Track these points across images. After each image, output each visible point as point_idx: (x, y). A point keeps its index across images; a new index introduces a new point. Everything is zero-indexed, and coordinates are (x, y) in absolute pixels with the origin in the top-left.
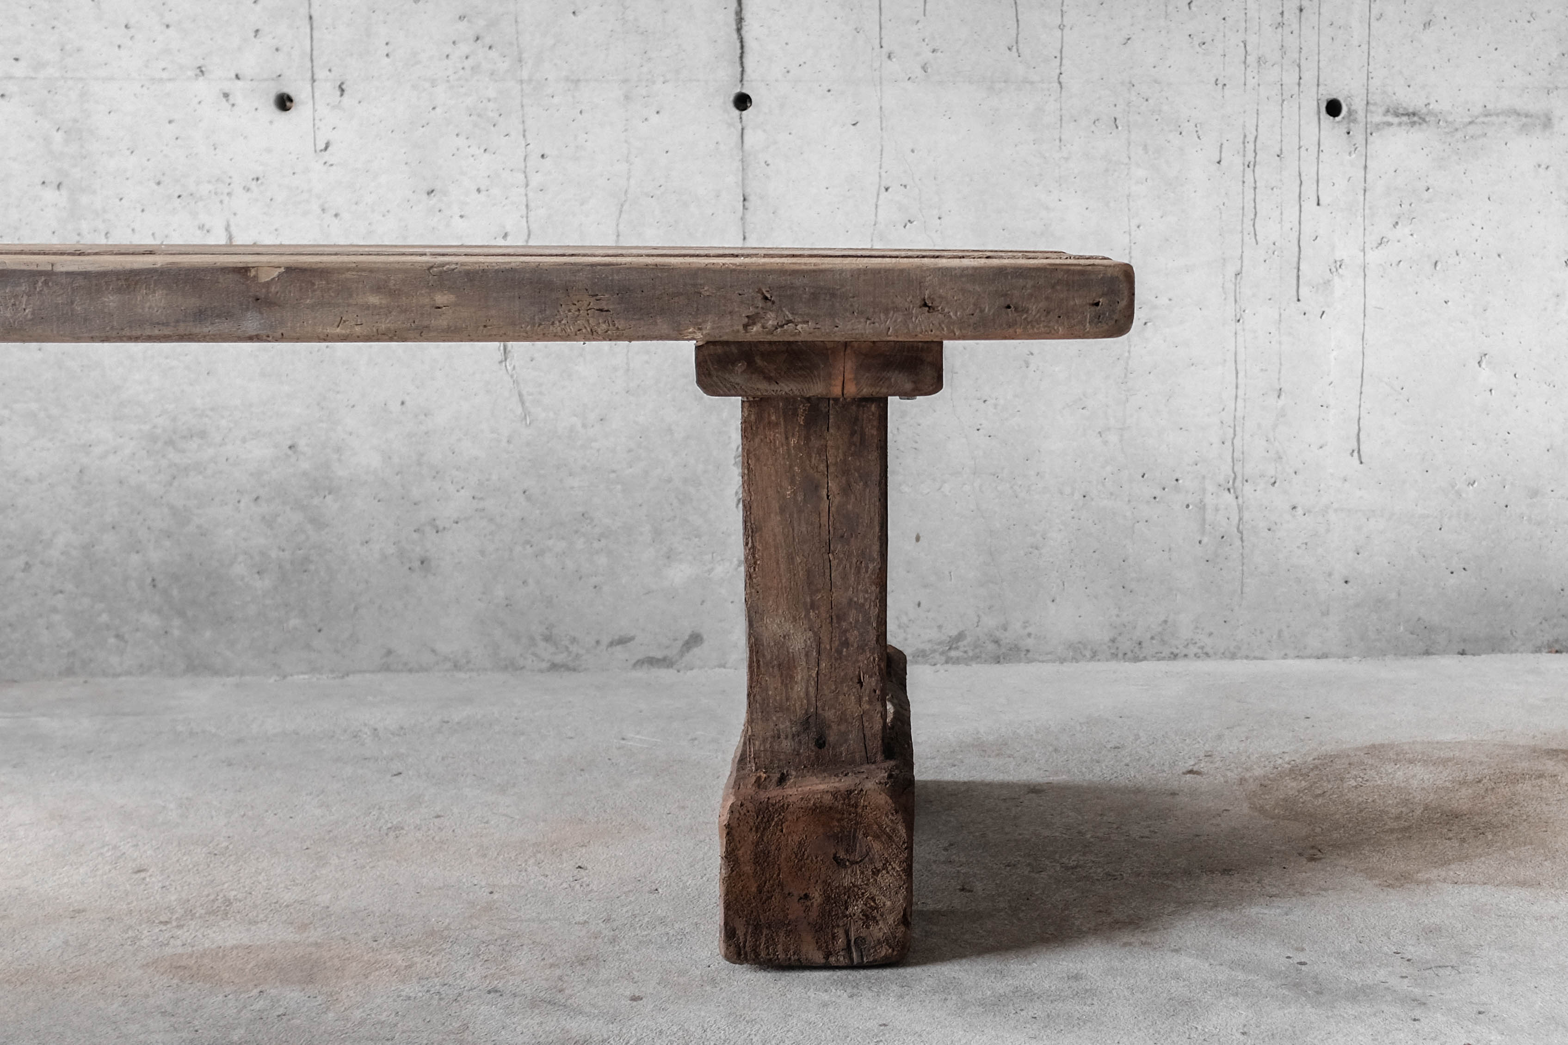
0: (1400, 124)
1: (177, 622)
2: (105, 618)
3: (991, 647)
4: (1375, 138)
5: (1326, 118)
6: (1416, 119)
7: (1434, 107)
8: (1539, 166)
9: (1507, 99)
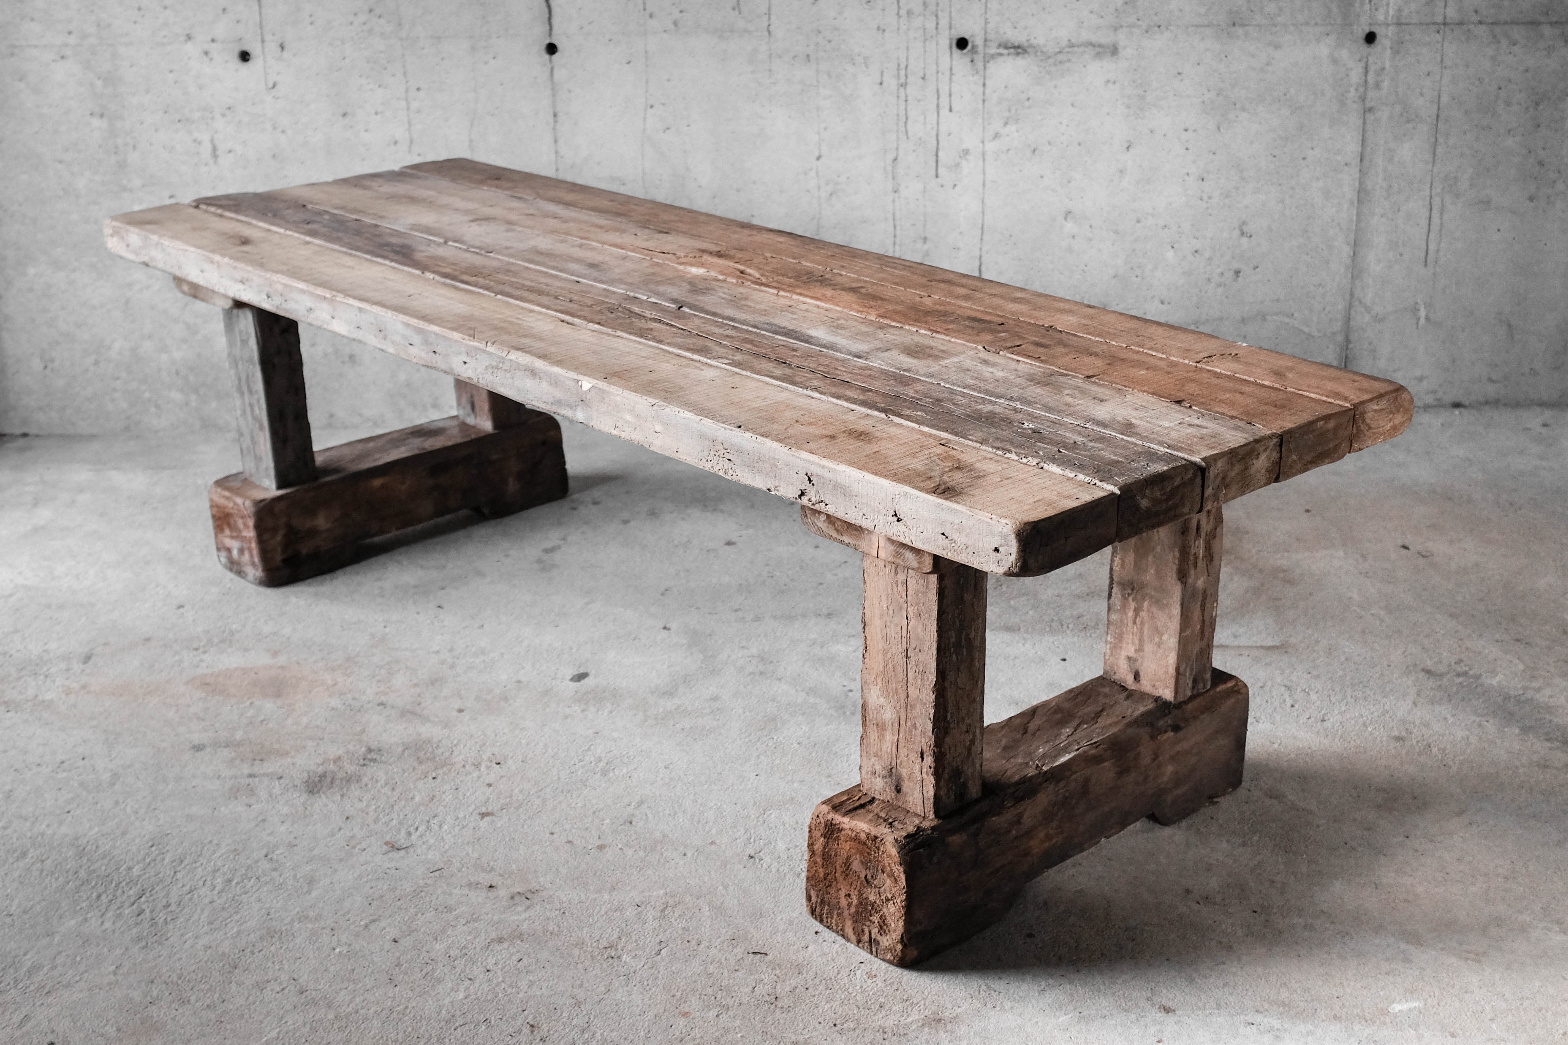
0: (1009, 54)
1: (193, 397)
2: (147, 395)
4: (991, 65)
5: (957, 52)
6: (1020, 50)
7: (1033, 42)
8: (1108, 81)
9: (1086, 35)
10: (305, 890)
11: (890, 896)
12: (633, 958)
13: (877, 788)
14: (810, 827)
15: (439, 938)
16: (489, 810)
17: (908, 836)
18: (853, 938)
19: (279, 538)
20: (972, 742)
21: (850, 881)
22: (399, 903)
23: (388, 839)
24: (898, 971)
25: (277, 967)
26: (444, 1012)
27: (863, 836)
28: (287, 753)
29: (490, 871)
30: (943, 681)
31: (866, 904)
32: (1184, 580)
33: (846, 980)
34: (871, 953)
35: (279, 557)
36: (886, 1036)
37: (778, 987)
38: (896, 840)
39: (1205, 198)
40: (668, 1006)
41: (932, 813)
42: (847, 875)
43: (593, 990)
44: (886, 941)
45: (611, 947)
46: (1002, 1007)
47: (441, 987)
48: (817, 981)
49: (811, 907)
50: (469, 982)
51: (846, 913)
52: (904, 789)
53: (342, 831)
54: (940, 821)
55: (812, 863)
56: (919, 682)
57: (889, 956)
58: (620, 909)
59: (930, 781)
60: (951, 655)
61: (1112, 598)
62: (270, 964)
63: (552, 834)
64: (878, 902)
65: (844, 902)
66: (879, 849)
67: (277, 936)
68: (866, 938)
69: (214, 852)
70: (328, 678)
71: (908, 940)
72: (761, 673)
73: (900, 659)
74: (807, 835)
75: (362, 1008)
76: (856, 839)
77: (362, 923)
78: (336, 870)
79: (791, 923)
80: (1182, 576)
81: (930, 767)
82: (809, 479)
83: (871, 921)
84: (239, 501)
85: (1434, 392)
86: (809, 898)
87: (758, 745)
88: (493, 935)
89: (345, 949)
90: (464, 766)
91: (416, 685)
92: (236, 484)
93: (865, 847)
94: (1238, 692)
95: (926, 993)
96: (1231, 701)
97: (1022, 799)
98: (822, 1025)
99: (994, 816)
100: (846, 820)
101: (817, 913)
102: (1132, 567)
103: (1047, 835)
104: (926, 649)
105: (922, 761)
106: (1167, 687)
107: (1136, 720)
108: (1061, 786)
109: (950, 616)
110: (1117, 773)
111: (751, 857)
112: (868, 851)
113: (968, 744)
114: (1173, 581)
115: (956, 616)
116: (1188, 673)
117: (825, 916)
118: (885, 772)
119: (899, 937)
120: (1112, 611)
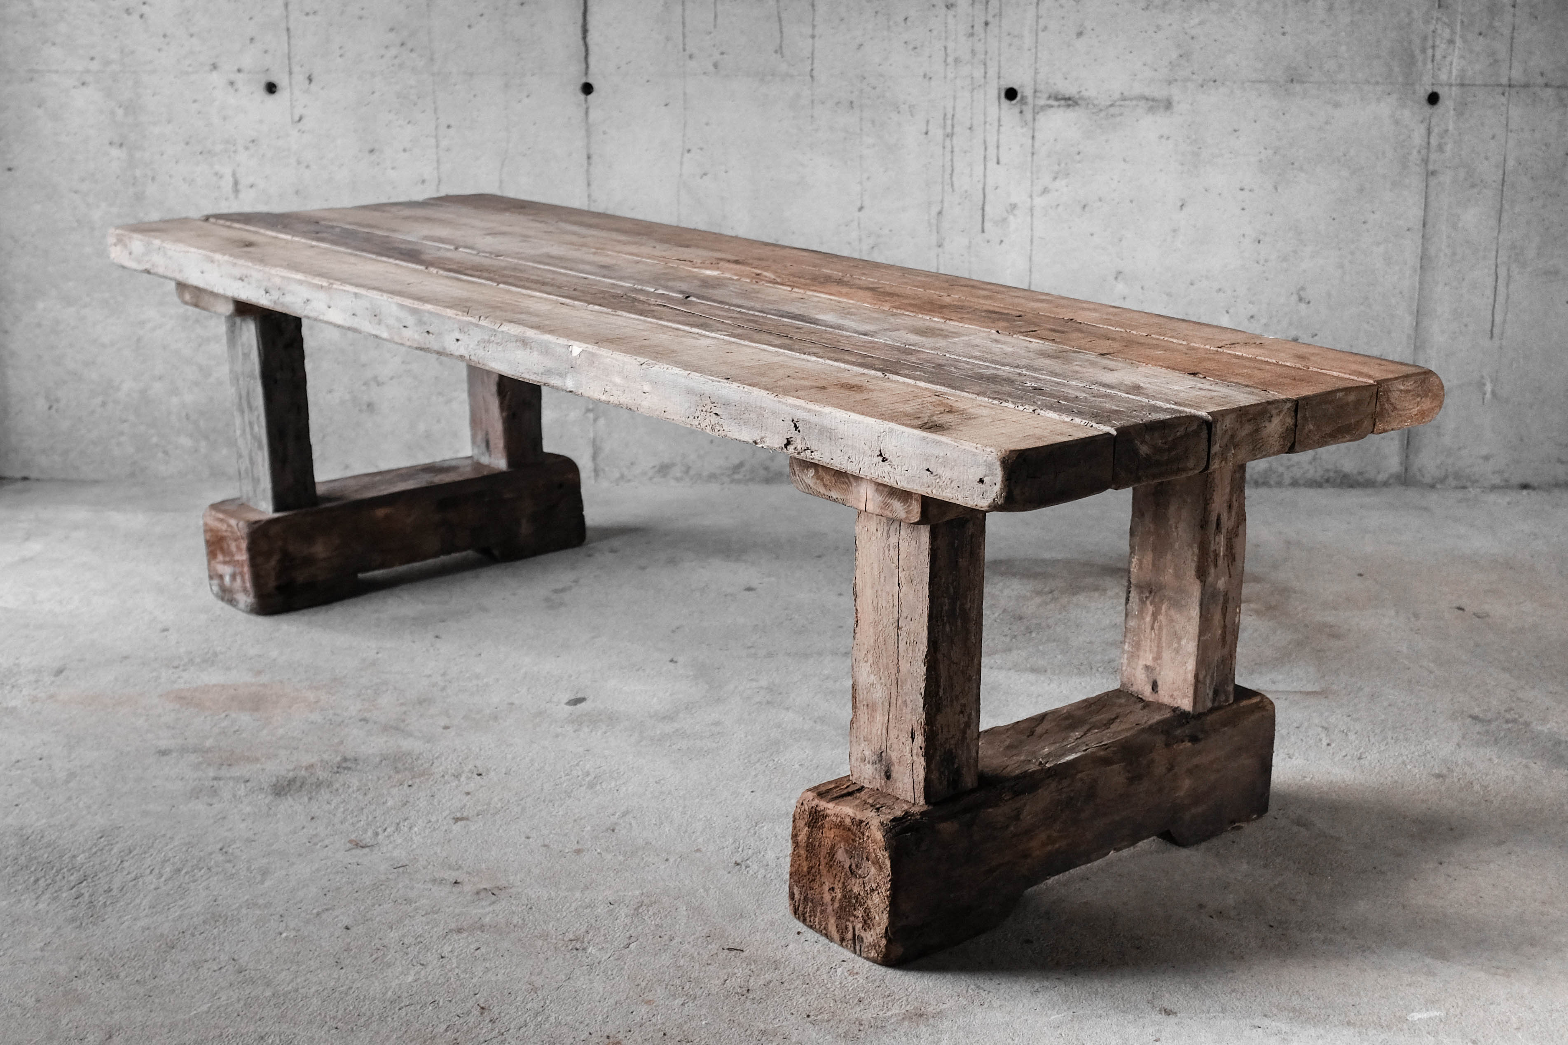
0: (1059, 106)
1: (203, 443)
2: (155, 439)
3: (762, 472)
4: (1041, 117)
5: (1005, 103)
6: (1070, 102)
7: (1085, 94)
8: (1162, 137)
9: (1138, 89)
10: (257, 881)
11: (874, 886)
12: (600, 950)
13: (867, 776)
14: (794, 816)
15: (394, 927)
16: (465, 814)
17: (895, 820)
18: (836, 936)
19: (273, 562)
20: (968, 725)
21: (834, 872)
22: (356, 895)
23: (353, 837)
24: (881, 970)
25: (217, 948)
26: (390, 993)
27: (848, 821)
28: (257, 760)
29: (458, 869)
30: (935, 652)
31: (850, 897)
32: (1203, 578)
33: (825, 976)
34: (855, 952)
35: (272, 583)
36: (862, 1028)
37: (752, 980)
38: (882, 824)
39: (1262, 262)
40: (631, 993)
41: (922, 798)
42: (831, 867)
43: (552, 978)
44: (869, 937)
45: (577, 940)
46: (991, 1006)
47: (390, 970)
48: (794, 976)
49: (795, 906)
50: (420, 967)
51: (830, 909)
52: (894, 775)
53: (305, 830)
54: (930, 807)
55: (795, 856)
56: (910, 652)
57: (873, 954)
58: (591, 906)
59: (921, 762)
60: (944, 625)
61: (1130, 604)
62: (210, 945)
63: (528, 838)
64: (862, 893)
65: (827, 897)
66: (863, 835)
67: (221, 920)
68: (850, 935)
69: (167, 844)
70: (311, 696)
71: (894, 933)
72: (768, 703)
73: (891, 630)
74: (791, 824)
75: (303, 987)
76: (840, 825)
77: (315, 911)
78: (293, 864)
79: (772, 924)
80: (1202, 574)
81: (921, 748)
82: (796, 427)
83: (855, 916)
84: (233, 522)
85: (1500, 472)
86: (792, 896)
87: (758, 765)
88: (453, 926)
89: (292, 934)
90: (443, 776)
91: (402, 704)
92: (231, 507)
93: (850, 833)
94: (1263, 708)
95: (910, 990)
96: (1257, 716)
97: (1022, 793)
98: (794, 1016)
99: (991, 807)
100: (831, 805)
101: (800, 912)
102: (1150, 567)
103: (1049, 837)
104: (917, 617)
105: (913, 741)
106: (1185, 696)
107: (1151, 727)
108: (1065, 783)
109: (943, 580)
110: (1128, 779)
111: (737, 864)
112: (853, 837)
113: (962, 726)
114: (1192, 580)
115: (950, 581)
116: (1208, 682)
117: (808, 914)
118: (875, 758)
119: (884, 931)
120: (1129, 617)
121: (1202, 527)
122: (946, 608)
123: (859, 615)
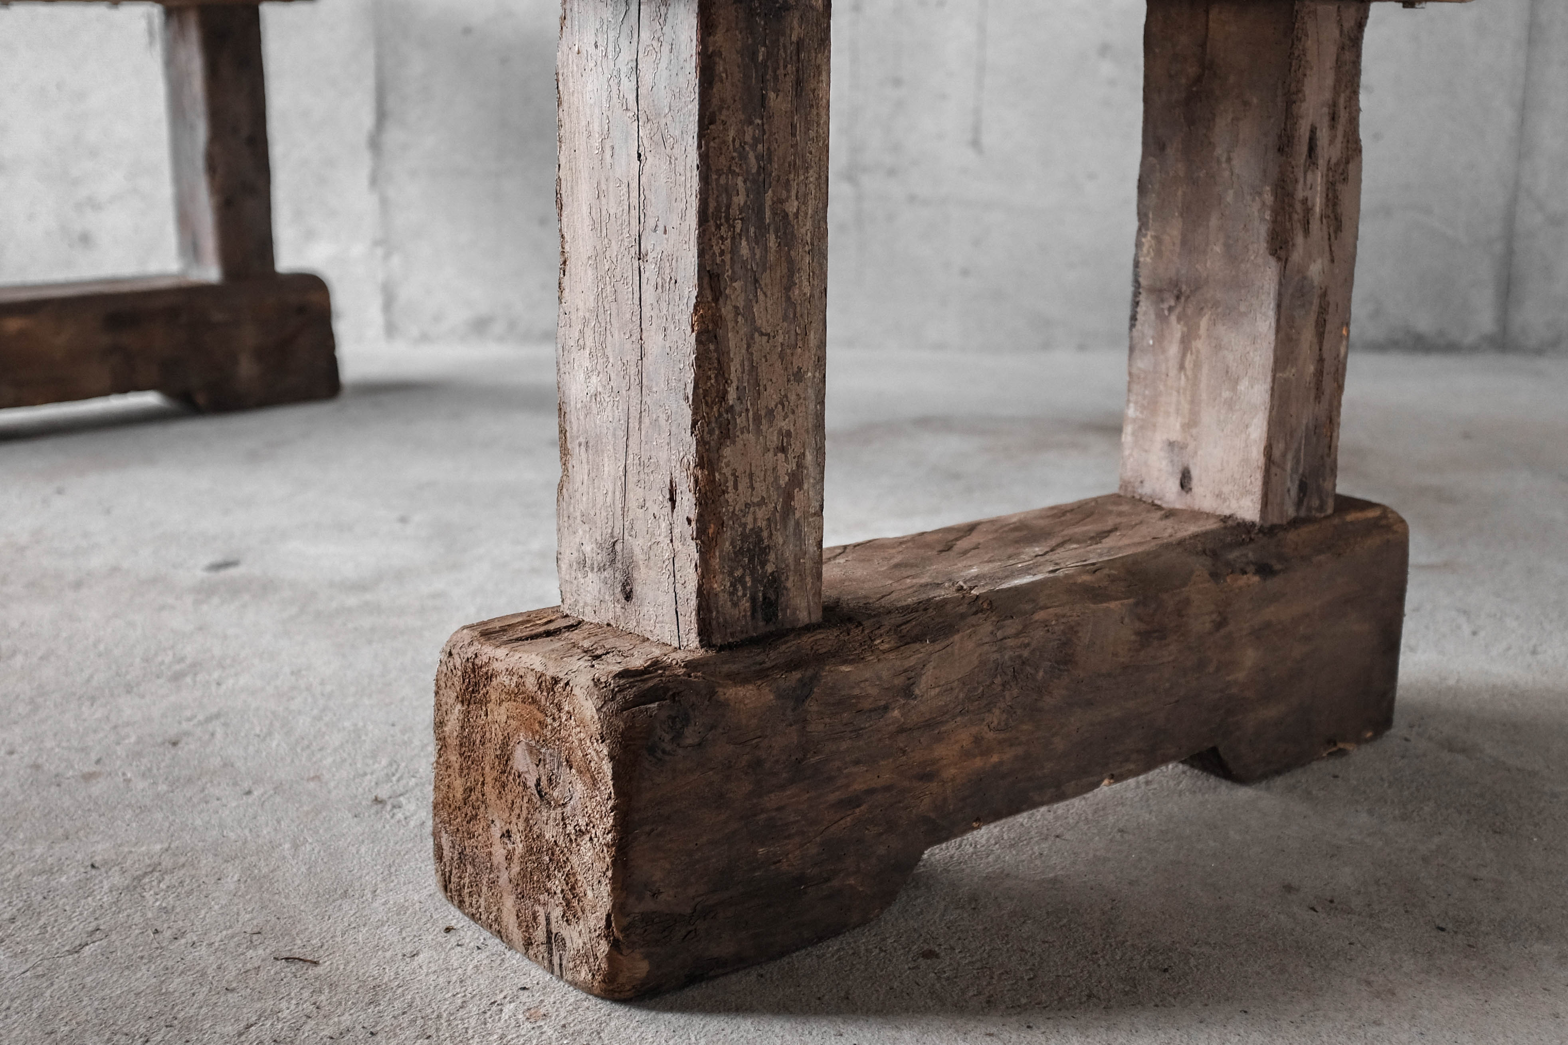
11: (582, 822)
13: (589, 599)
14: (436, 680)
17: (624, 674)
18: (517, 935)
20: (796, 479)
21: (510, 798)
27: (531, 683)
30: (716, 300)
31: (540, 851)
32: (1282, 253)
34: (551, 969)
37: (307, 1027)
38: (596, 682)
41: (693, 634)
42: (504, 786)
44: (577, 936)
49: (443, 874)
51: (504, 877)
52: (638, 588)
54: (711, 653)
55: (442, 765)
56: (664, 305)
57: (585, 974)
58: (53, 869)
59: (689, 552)
60: (735, 239)
61: (1139, 325)
64: (561, 840)
65: (499, 852)
66: (560, 710)
68: (540, 935)
71: (624, 930)
73: (627, 265)
74: (432, 700)
80: (1279, 245)
81: (689, 521)
83: (548, 891)
86: (438, 851)
93: (535, 709)
94: (1388, 528)
96: (1375, 541)
97: (919, 639)
99: (845, 662)
100: (501, 652)
101: (452, 886)
102: (1177, 249)
103: (977, 740)
104: (675, 221)
105: (673, 507)
106: (1247, 492)
107: (1181, 543)
108: (1012, 627)
109: (732, 133)
110: (1138, 633)
111: (377, 800)
112: (540, 716)
113: (783, 481)
114: (1260, 261)
115: (748, 138)
116: (1289, 466)
117: (466, 890)
118: (602, 557)
119: (603, 923)
120: (1137, 353)
121: (1280, 150)
122: (740, 200)
123: (567, 248)
